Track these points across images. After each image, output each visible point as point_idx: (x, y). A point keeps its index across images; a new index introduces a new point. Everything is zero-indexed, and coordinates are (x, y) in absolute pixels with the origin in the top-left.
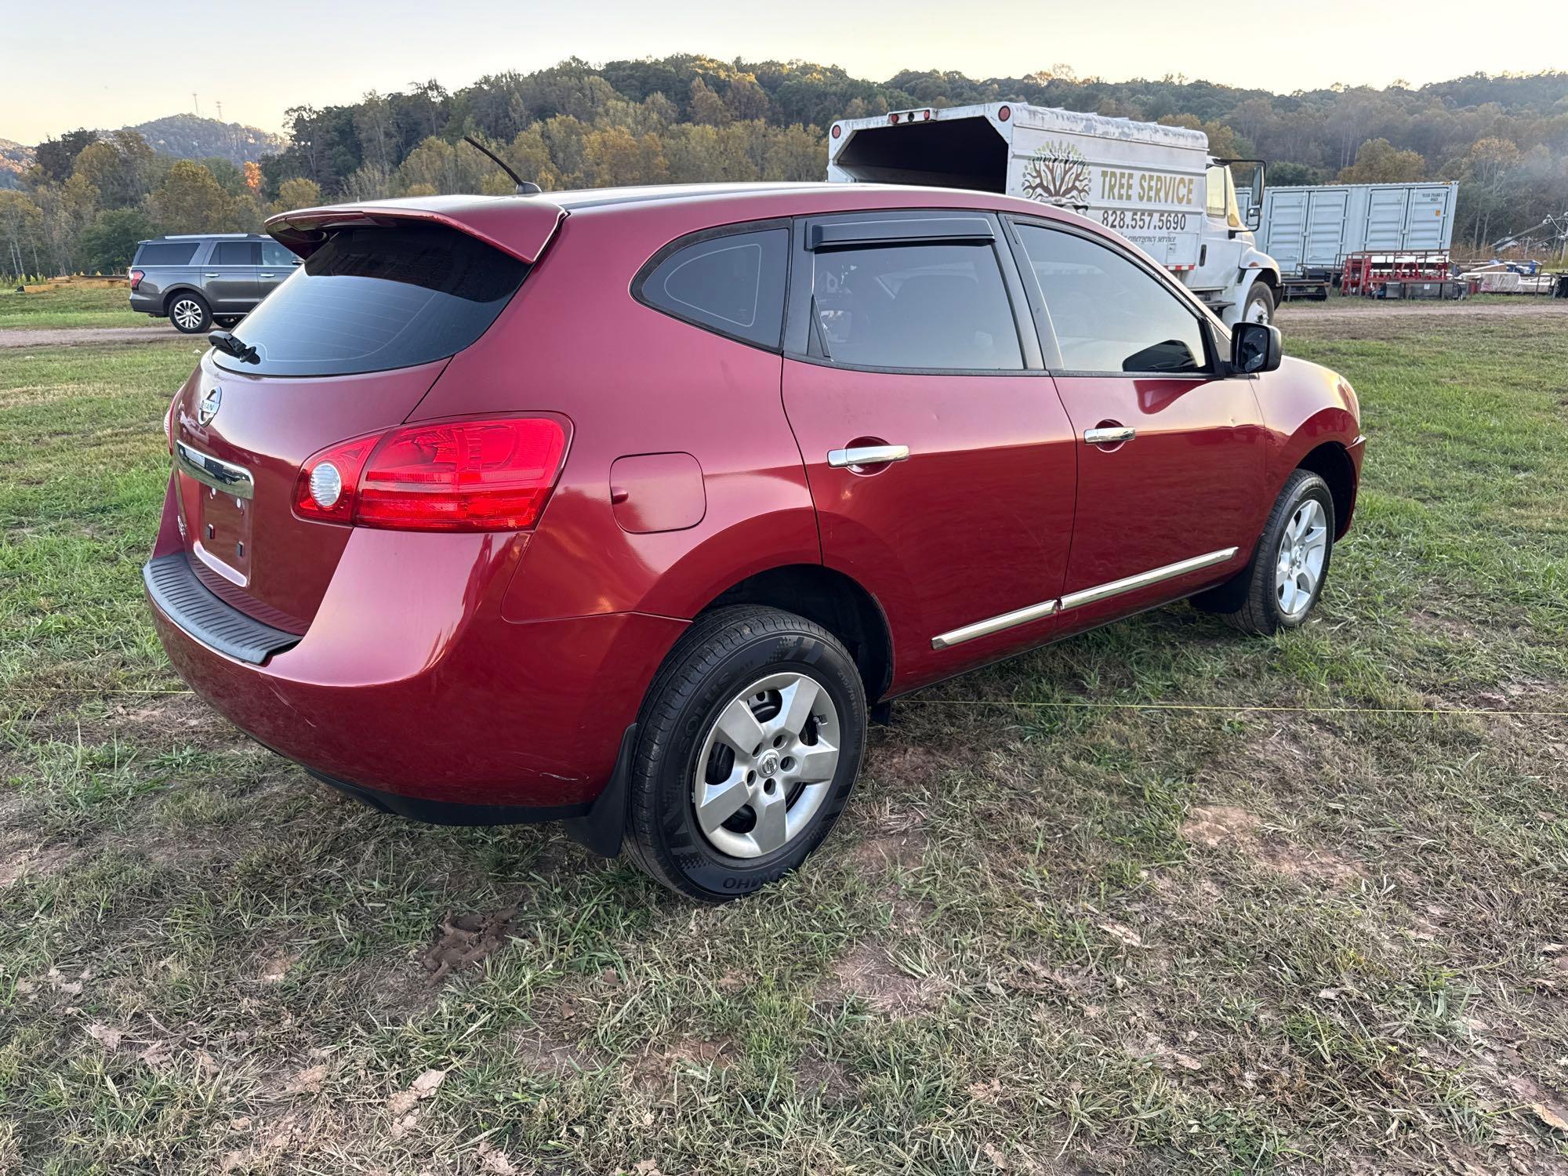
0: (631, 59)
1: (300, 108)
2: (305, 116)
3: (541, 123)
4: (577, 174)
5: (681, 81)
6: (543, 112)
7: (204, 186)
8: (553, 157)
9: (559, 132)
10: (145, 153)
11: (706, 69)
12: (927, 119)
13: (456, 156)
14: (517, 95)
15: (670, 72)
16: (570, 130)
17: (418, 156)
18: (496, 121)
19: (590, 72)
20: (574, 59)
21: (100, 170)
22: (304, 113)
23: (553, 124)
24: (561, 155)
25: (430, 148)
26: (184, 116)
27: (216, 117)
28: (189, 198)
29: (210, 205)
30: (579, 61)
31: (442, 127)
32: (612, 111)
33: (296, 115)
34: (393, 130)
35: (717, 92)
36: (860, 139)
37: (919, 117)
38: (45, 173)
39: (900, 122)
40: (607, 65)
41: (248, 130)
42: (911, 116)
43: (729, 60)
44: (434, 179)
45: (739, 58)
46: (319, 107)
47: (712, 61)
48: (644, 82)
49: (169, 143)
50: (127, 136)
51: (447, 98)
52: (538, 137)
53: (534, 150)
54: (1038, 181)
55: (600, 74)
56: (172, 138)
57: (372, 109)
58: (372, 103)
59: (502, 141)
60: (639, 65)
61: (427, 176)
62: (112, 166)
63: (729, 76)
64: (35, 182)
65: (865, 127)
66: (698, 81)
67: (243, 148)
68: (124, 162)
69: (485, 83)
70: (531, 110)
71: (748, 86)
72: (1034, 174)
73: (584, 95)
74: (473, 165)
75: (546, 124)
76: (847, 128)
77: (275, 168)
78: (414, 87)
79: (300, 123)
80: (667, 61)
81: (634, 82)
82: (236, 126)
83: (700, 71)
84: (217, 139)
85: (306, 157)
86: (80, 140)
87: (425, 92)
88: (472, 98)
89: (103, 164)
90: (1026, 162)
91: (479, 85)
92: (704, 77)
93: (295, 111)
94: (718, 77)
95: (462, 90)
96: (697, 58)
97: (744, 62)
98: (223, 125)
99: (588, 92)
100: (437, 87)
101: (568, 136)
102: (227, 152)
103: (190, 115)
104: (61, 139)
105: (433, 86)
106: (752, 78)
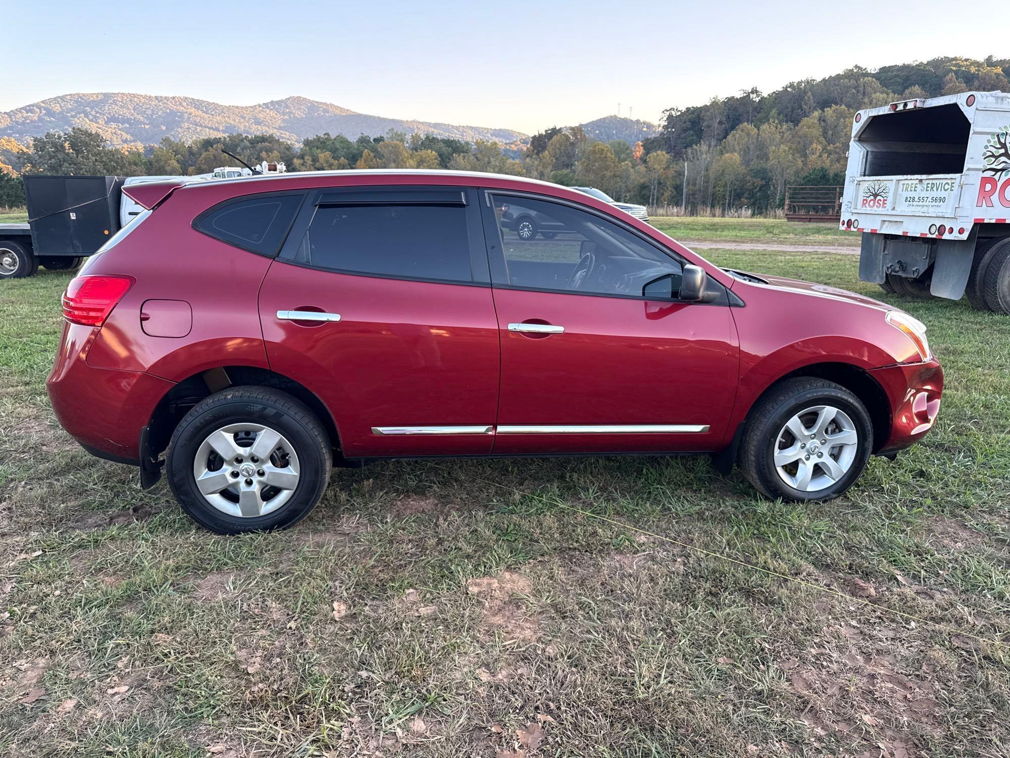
0: (900, 64)
1: (671, 109)
2: (673, 113)
3: (820, 112)
4: (838, 144)
5: (937, 76)
6: (824, 104)
7: (606, 157)
8: (825, 133)
9: (832, 117)
10: (584, 139)
11: (960, 66)
12: (915, 107)
13: (758, 135)
14: (810, 94)
15: (929, 70)
16: (841, 115)
17: (733, 135)
18: (792, 111)
19: (867, 75)
20: (856, 67)
21: (559, 149)
22: (673, 112)
23: (829, 111)
24: (830, 132)
25: (742, 131)
26: (611, 117)
27: (628, 117)
28: (597, 164)
29: (607, 169)
30: (859, 68)
31: (755, 116)
32: (874, 101)
33: (668, 113)
34: (724, 119)
35: (965, 82)
36: (875, 122)
37: (910, 106)
38: (533, 151)
39: (898, 109)
40: (881, 69)
41: (644, 123)
42: (906, 105)
43: (981, 59)
44: (741, 150)
45: (990, 57)
46: (683, 108)
47: (966, 60)
48: (907, 78)
49: (601, 133)
50: (576, 131)
51: (763, 98)
52: (816, 121)
53: (811, 130)
54: (1003, 151)
55: (873, 76)
56: (603, 130)
57: (713, 107)
58: (715, 104)
59: (791, 125)
60: (905, 67)
61: (737, 148)
62: (565, 146)
63: (978, 70)
64: (528, 156)
65: (876, 114)
66: (951, 75)
67: (640, 134)
68: (572, 144)
69: (789, 87)
70: (818, 103)
71: (994, 76)
72: (999, 146)
73: (858, 91)
74: (768, 141)
75: (824, 111)
76: (865, 114)
77: (650, 145)
78: (742, 92)
79: (670, 118)
80: (928, 63)
81: (899, 80)
82: (638, 121)
83: (954, 68)
84: (627, 129)
85: (670, 138)
86: (554, 132)
87: (748, 96)
88: (777, 98)
89: (561, 146)
90: (989, 137)
91: (785, 89)
92: (956, 72)
93: (667, 111)
94: (969, 72)
95: (774, 92)
96: (955, 59)
97: (994, 59)
98: (631, 121)
99: (861, 89)
100: (757, 92)
101: (838, 119)
102: (630, 136)
103: (615, 116)
104: (544, 133)
105: (754, 91)
106: (999, 70)
